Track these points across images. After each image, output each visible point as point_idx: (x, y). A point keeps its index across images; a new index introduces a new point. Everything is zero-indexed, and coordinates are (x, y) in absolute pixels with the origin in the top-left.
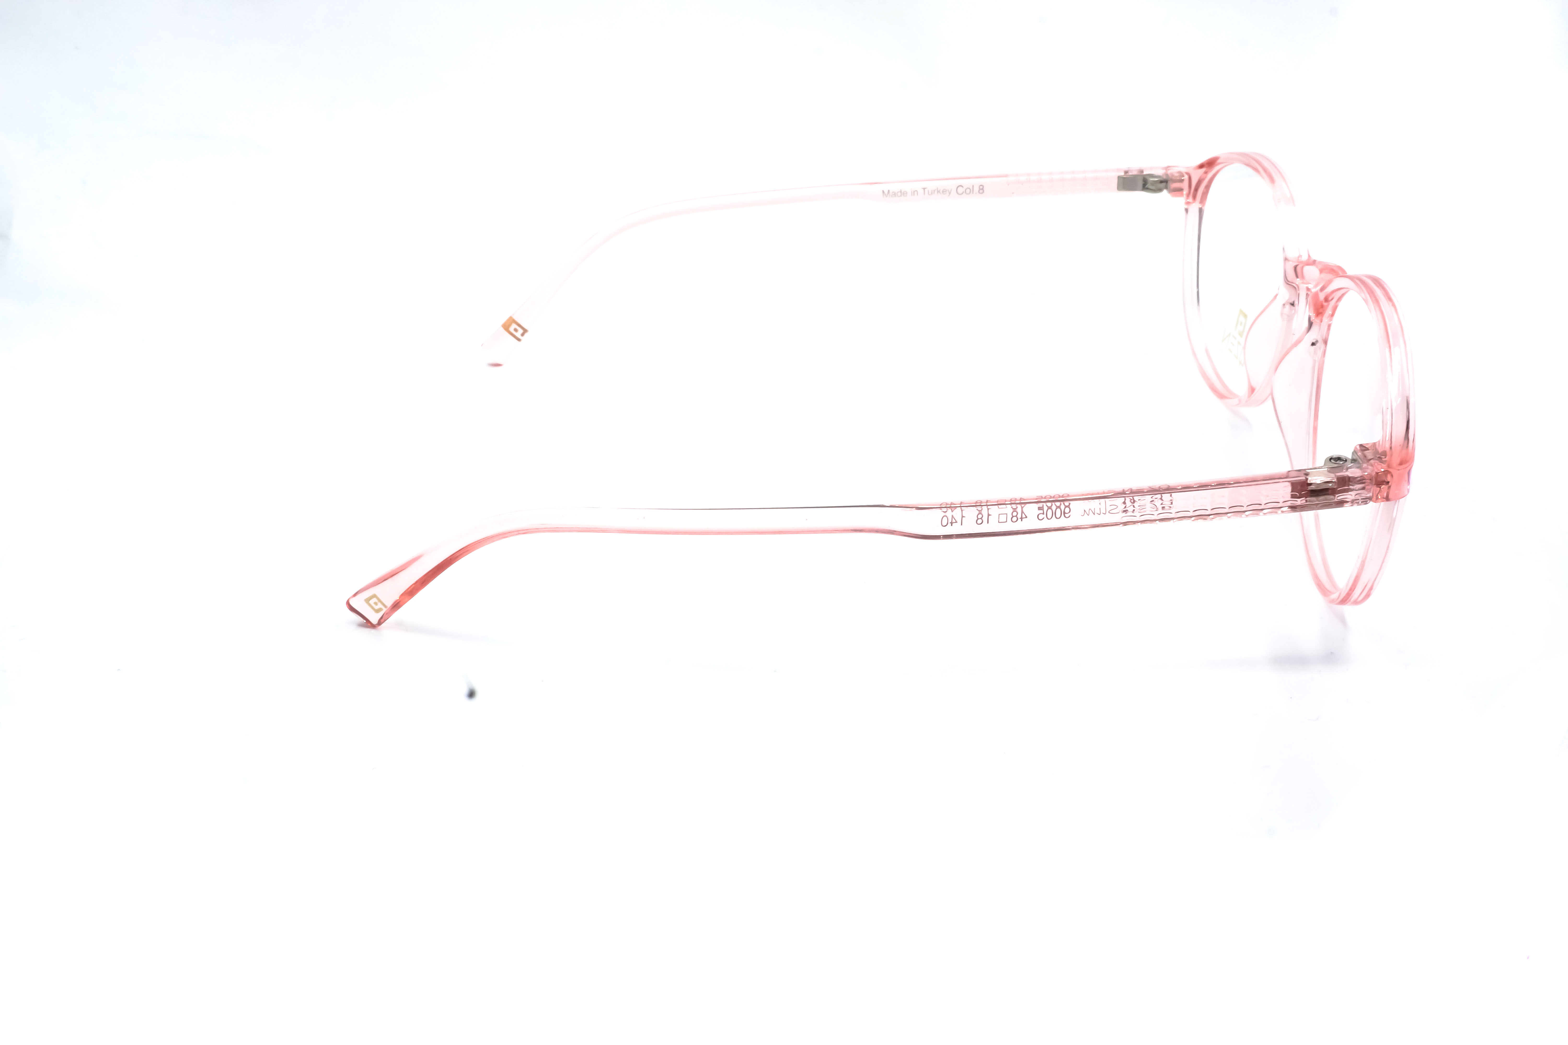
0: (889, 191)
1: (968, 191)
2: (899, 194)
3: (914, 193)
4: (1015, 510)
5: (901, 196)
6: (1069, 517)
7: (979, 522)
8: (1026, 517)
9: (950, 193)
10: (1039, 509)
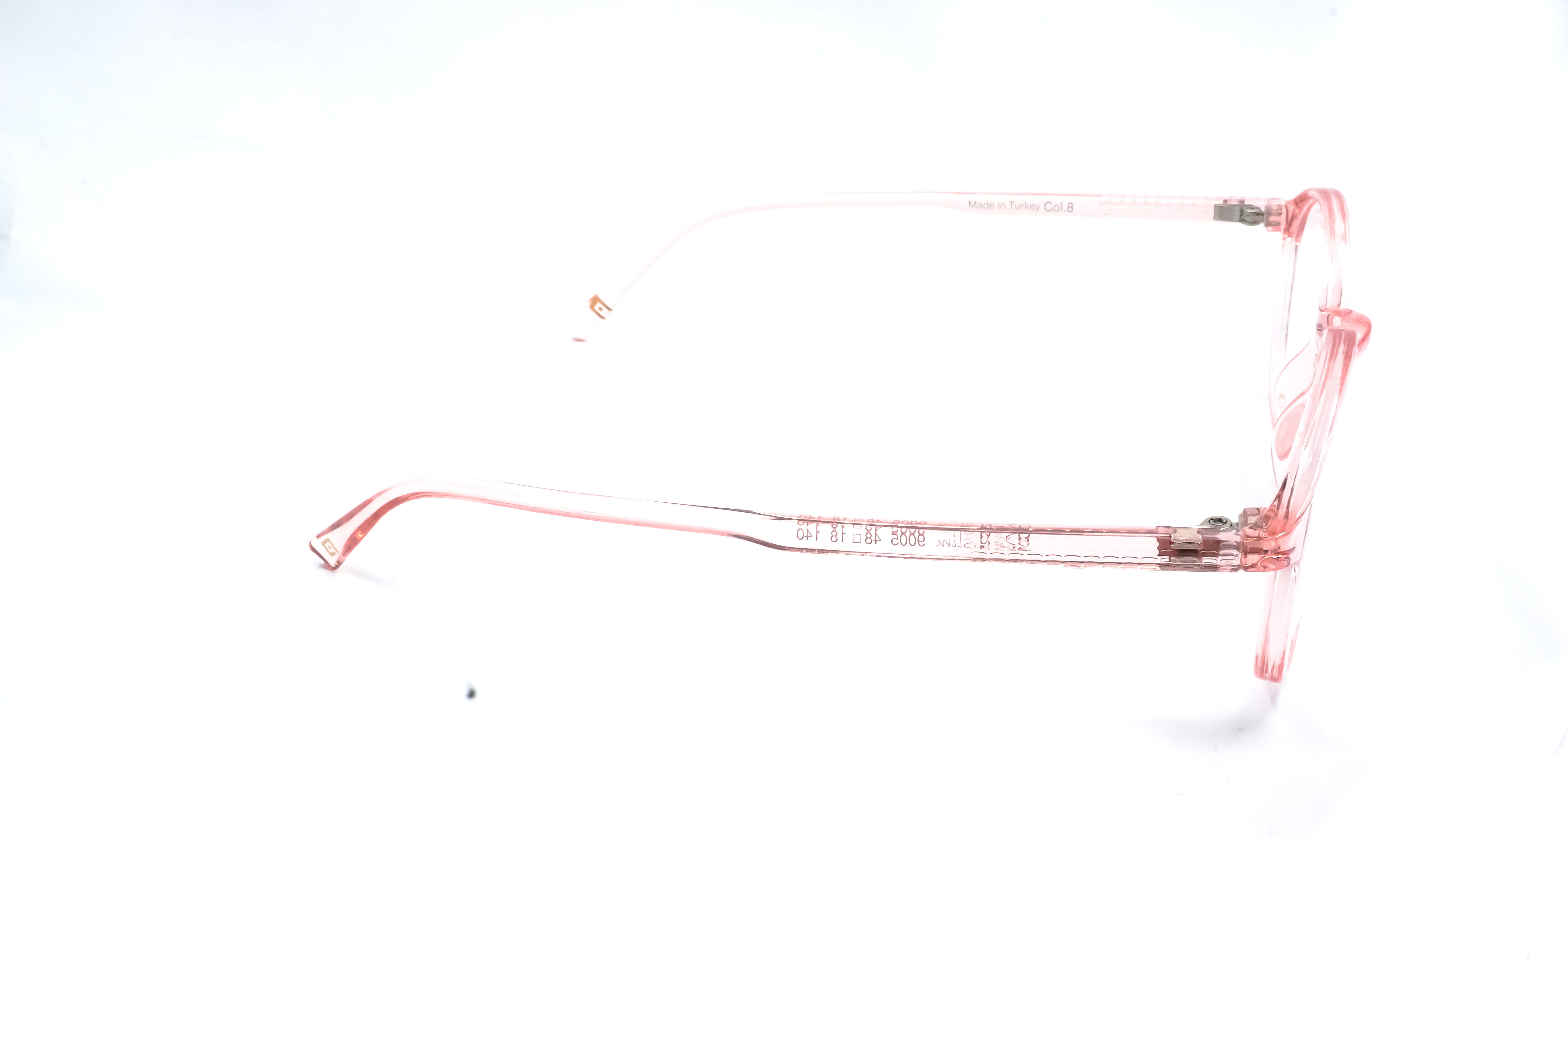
0: (975, 202)
1: (1057, 208)
2: (986, 206)
3: (1002, 206)
4: (868, 531)
5: (988, 208)
6: (924, 545)
7: (834, 539)
8: (880, 540)
9: (1038, 209)
10: (893, 533)
